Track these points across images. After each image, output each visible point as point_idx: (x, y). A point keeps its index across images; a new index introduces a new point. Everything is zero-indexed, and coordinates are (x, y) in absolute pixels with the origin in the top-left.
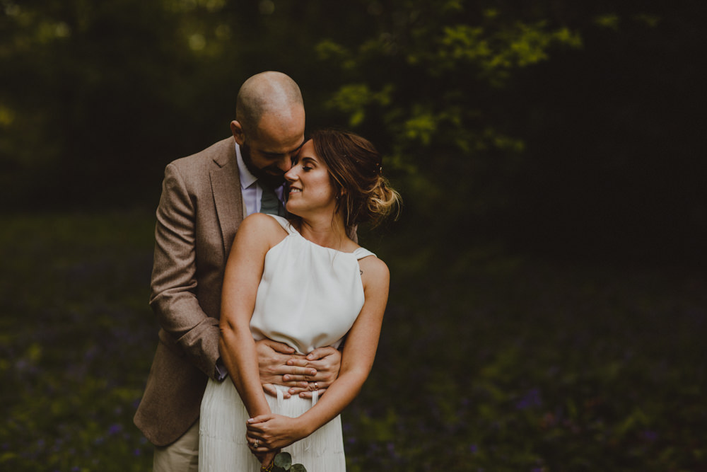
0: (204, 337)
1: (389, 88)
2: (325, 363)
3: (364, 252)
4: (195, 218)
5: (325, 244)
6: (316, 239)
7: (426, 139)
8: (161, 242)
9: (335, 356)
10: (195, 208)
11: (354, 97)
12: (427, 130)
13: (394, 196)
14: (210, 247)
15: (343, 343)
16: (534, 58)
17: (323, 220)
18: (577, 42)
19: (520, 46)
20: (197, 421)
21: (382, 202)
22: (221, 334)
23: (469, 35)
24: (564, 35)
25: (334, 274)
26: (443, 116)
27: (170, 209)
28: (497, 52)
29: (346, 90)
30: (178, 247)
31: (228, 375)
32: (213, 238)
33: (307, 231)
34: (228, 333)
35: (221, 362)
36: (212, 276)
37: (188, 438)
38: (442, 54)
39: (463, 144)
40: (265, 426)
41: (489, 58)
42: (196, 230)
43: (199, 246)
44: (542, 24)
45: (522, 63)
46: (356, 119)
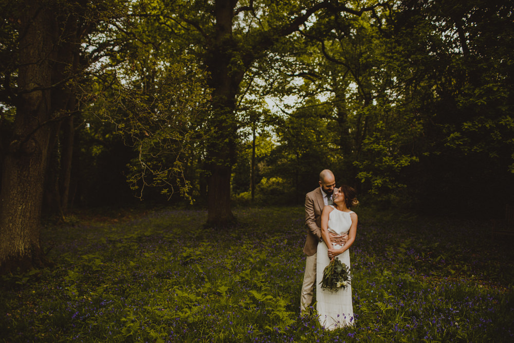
0: (317, 233)
1: (371, 173)
2: (345, 238)
3: (352, 212)
4: (313, 205)
5: (343, 211)
6: (340, 210)
7: (380, 185)
8: (307, 211)
9: (347, 236)
10: (313, 203)
11: (362, 175)
12: (380, 183)
13: (358, 202)
14: (318, 211)
15: (348, 233)
16: (406, 165)
17: (342, 205)
18: (418, 160)
19: (403, 161)
20: (316, 252)
21: (355, 203)
22: (321, 232)
23: (389, 159)
24: (414, 158)
25: (344, 217)
26: (384, 179)
27: (308, 204)
28: (397, 163)
29: (360, 174)
30: (310, 212)
31: (323, 240)
32: (318, 209)
33: (338, 208)
34: (323, 232)
35: (321, 238)
36: (319, 217)
37: (315, 255)
38: (384, 164)
39: (390, 186)
40: (332, 251)
41: (395, 165)
42: (314, 208)
43: (315, 211)
44: (409, 156)
45: (403, 166)
46: (363, 181)
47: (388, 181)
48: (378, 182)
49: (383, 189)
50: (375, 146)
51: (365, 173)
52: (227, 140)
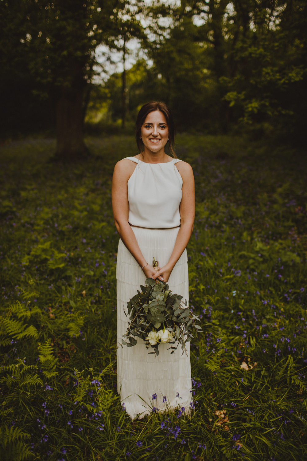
1: (244, 93)
7: (255, 111)
11: (231, 96)
12: (256, 108)
16: (297, 79)
19: (292, 75)
23: (272, 70)
26: (263, 102)
28: (283, 78)
29: (229, 94)
38: (263, 79)
39: (270, 113)
41: (280, 80)
44: (301, 66)
45: (292, 81)
46: (232, 104)
47: (267, 104)
48: (254, 105)
49: (259, 116)
50: (252, 49)
51: (235, 93)
52: (65, 53)
